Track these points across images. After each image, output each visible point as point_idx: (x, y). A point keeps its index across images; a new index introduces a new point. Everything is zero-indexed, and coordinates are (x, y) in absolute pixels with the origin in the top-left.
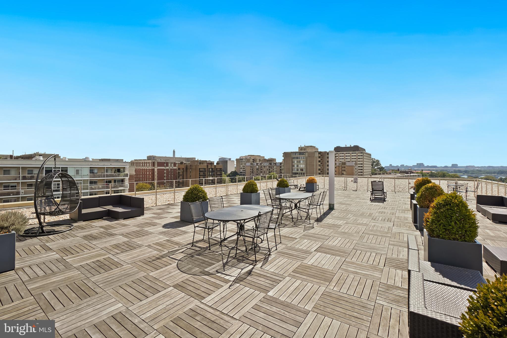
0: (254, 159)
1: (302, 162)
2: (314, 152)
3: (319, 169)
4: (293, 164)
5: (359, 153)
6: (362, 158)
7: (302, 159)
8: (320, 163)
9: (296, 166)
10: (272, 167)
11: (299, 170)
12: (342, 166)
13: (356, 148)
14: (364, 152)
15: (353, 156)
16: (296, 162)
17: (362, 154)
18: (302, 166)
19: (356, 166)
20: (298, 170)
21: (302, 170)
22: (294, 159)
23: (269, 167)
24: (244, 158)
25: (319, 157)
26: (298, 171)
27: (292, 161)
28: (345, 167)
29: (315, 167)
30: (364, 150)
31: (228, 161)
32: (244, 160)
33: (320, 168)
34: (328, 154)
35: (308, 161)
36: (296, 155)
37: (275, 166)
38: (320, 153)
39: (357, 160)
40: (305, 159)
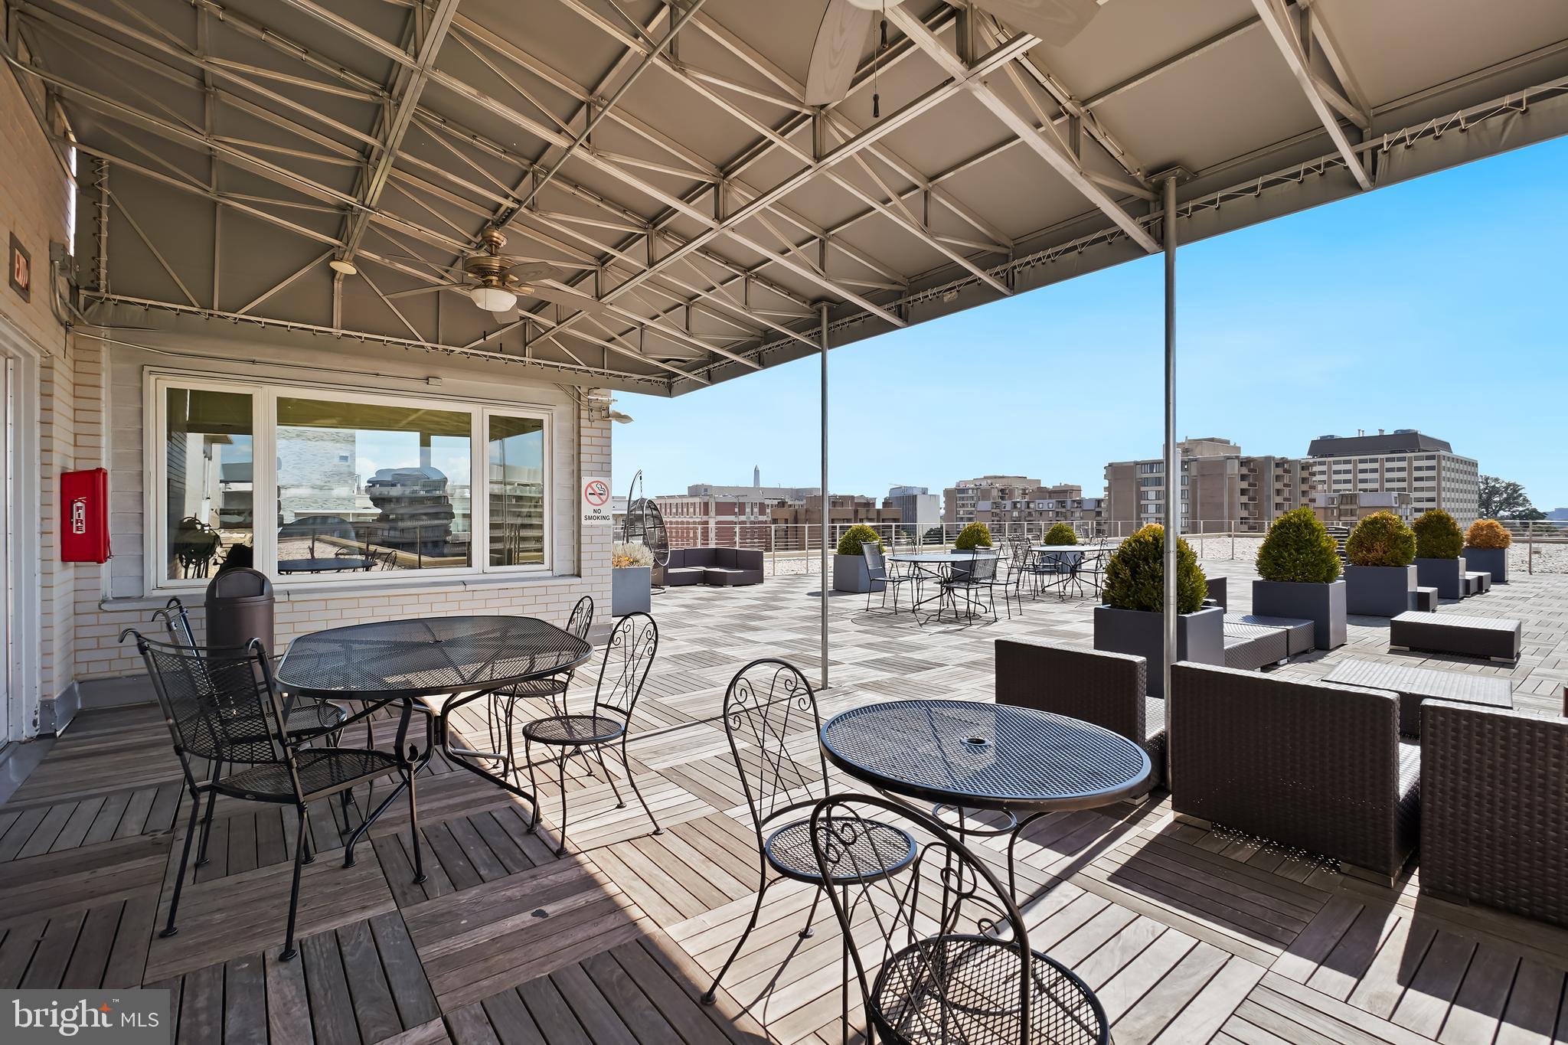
0: (1003, 487)
2: (1223, 459)
3: (1244, 520)
4: (1143, 502)
5: (1417, 459)
6: (1432, 478)
8: (1245, 499)
9: (1152, 509)
10: (1069, 514)
12: (1342, 507)
13: (1406, 442)
14: (1443, 453)
15: (1390, 470)
16: (1152, 495)
17: (1432, 463)
19: (1404, 506)
22: (1144, 486)
23: (1057, 512)
24: (972, 486)
25: (1243, 477)
27: (1139, 492)
30: (1446, 446)
31: (918, 497)
32: (970, 491)
33: (1245, 514)
34: (1277, 465)
35: (1198, 490)
36: (1152, 472)
37: (1079, 509)
38: (1245, 462)
39: (1410, 486)
40: (1186, 483)
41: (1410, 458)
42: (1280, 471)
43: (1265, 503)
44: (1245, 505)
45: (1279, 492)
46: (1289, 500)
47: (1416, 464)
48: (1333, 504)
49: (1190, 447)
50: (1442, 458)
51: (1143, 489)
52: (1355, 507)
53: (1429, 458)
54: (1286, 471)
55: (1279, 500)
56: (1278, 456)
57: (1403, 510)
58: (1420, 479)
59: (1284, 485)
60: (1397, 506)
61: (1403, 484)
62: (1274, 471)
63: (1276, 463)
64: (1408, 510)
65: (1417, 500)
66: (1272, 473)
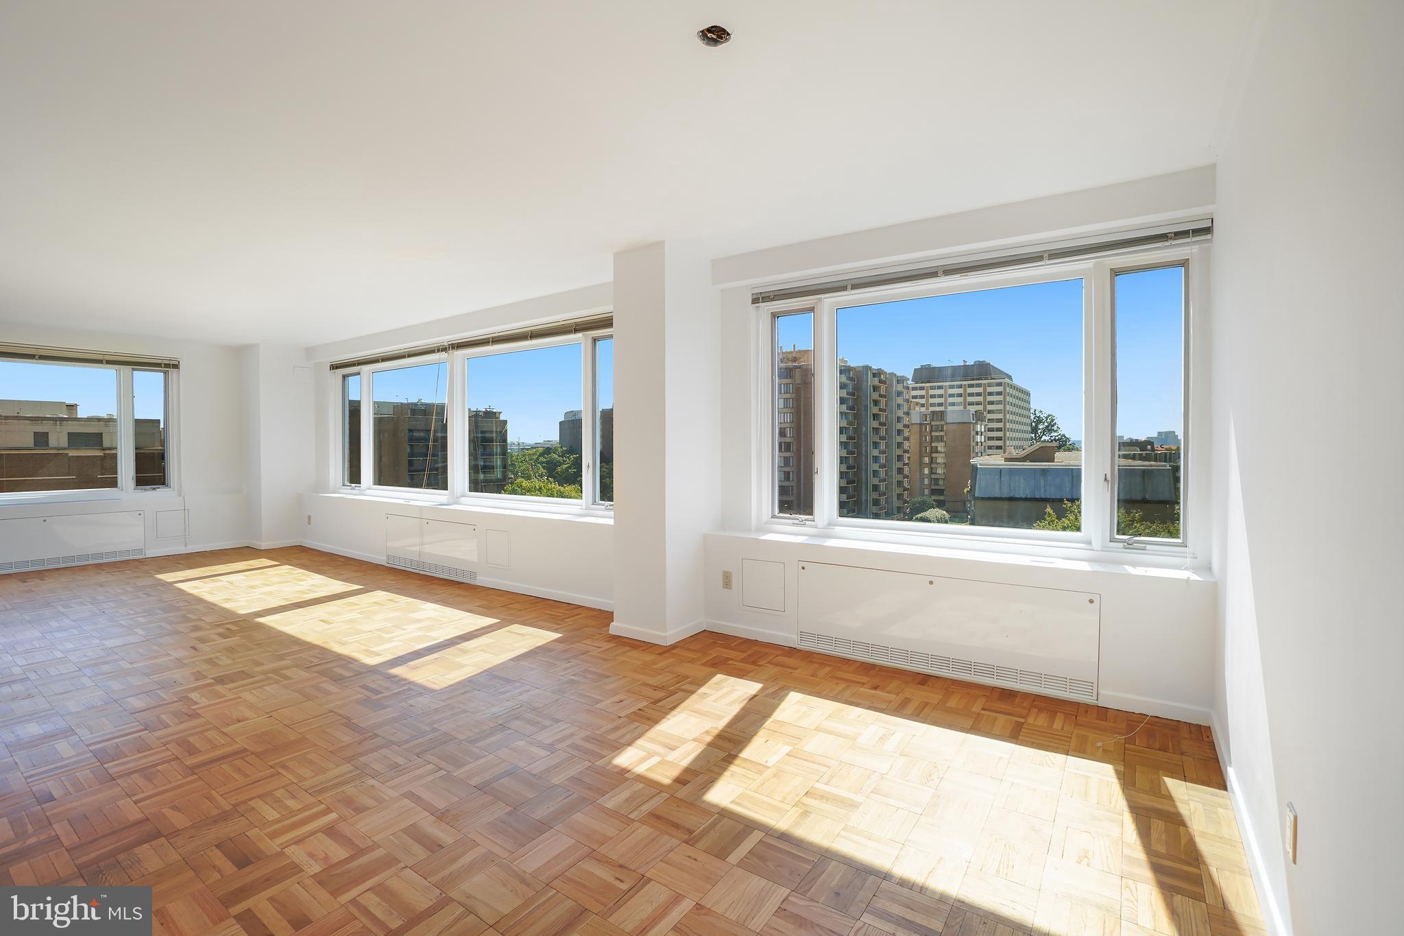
5: (989, 385)
6: (999, 402)
8: (844, 407)
12: (933, 423)
13: (982, 371)
14: (1007, 380)
15: (971, 395)
17: (1000, 389)
25: (842, 386)
30: (1008, 376)
33: (844, 423)
34: (874, 375)
35: (801, 399)
39: (985, 408)
40: (791, 392)
41: (985, 384)
42: (876, 382)
43: (863, 413)
44: (845, 413)
45: (875, 403)
46: (885, 411)
47: (989, 390)
48: (926, 420)
49: (798, 356)
50: (1007, 385)
52: (943, 423)
53: (997, 385)
54: (881, 381)
55: (875, 410)
56: (875, 366)
57: (979, 426)
58: (992, 403)
59: (881, 396)
60: (974, 422)
61: (980, 408)
62: (872, 381)
63: (873, 374)
64: (983, 427)
65: (990, 420)
66: (869, 383)
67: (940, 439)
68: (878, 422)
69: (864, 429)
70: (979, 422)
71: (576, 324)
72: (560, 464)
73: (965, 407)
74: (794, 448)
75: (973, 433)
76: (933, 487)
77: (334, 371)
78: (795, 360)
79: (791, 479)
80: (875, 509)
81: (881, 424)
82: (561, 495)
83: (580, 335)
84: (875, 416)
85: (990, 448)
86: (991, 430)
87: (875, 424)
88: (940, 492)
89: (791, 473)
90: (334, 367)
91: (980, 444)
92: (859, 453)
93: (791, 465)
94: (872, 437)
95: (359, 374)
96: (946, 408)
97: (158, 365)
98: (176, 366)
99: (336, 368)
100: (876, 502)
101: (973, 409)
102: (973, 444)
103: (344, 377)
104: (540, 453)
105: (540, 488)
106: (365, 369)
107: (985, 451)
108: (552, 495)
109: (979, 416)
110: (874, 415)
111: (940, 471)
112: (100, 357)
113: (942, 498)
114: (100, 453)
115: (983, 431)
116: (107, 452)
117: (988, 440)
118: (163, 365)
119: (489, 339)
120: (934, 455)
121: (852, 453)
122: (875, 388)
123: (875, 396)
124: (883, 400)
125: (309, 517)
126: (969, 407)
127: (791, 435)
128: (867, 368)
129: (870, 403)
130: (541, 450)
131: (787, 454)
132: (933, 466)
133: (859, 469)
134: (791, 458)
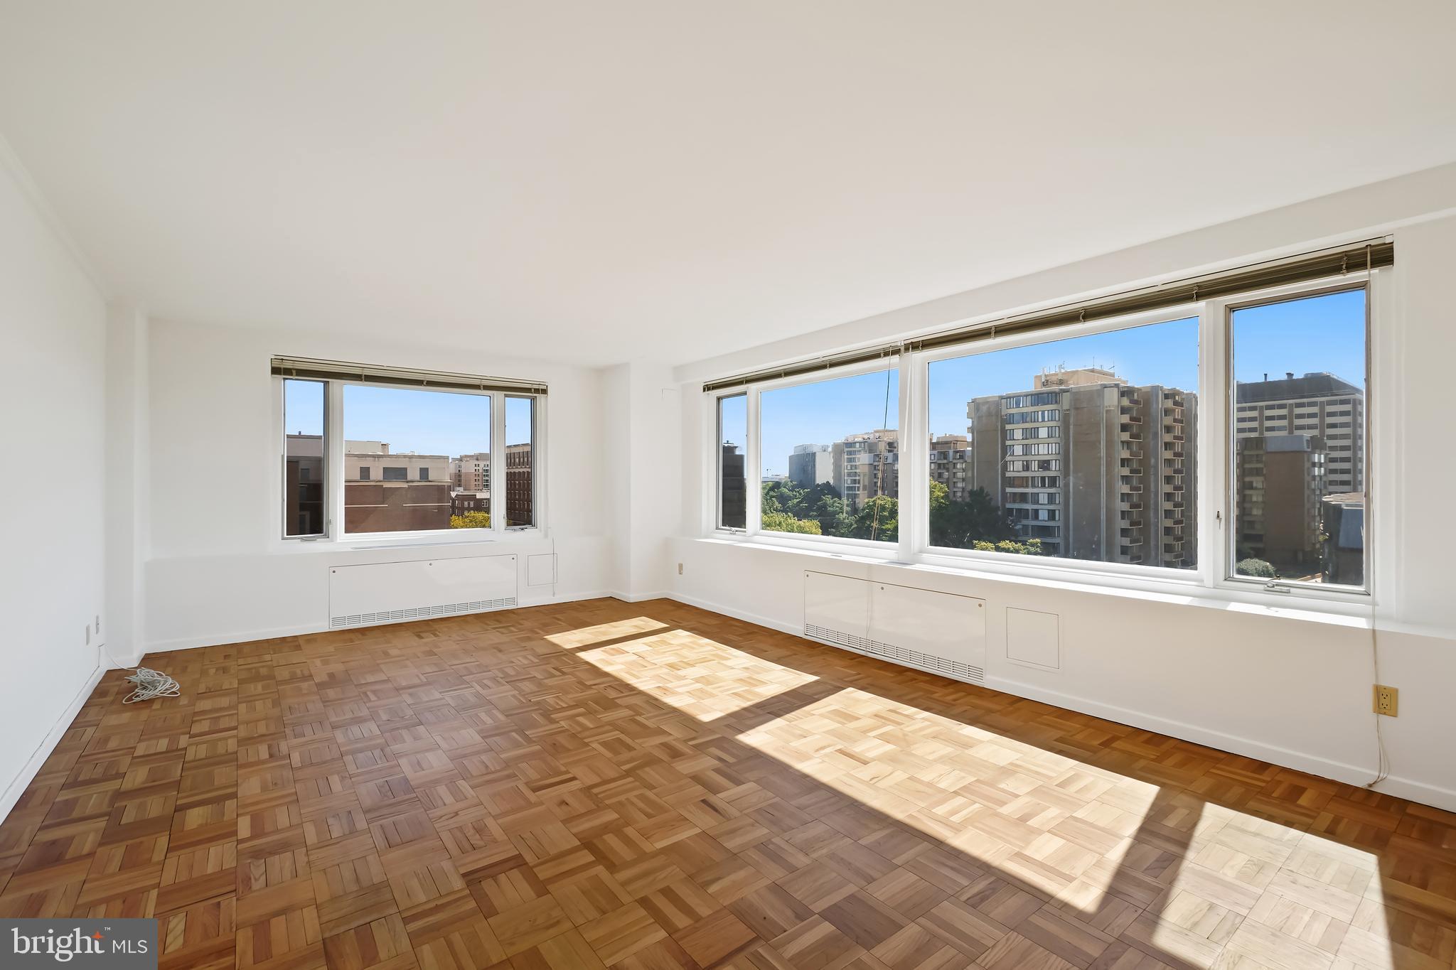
0: (891, 441)
1: (1043, 433)
2: (1099, 388)
3: (1124, 462)
4: (1008, 443)
5: (1329, 403)
6: (1347, 423)
7: (1043, 420)
8: (1126, 436)
9: (1018, 450)
10: (951, 466)
11: (1035, 466)
12: (1246, 452)
13: (1317, 386)
15: (1299, 416)
16: (1018, 434)
17: (1344, 408)
18: (1043, 450)
20: (1027, 467)
21: (1045, 465)
22: (1010, 423)
23: (939, 465)
24: (860, 440)
25: (1124, 411)
26: (1028, 470)
27: (1004, 431)
28: (1258, 458)
29: (1103, 453)
31: (817, 454)
32: (858, 445)
33: (1125, 454)
34: (1167, 396)
35: (1071, 427)
36: (1018, 406)
37: (961, 461)
38: (1126, 392)
39: (1322, 432)
40: (1057, 419)
41: (1322, 403)
42: (1169, 404)
44: (1126, 444)
45: (1168, 429)
46: (1181, 438)
47: (1329, 409)
49: (1065, 378)
50: (1357, 402)
51: (1008, 427)
52: (1261, 452)
53: (1343, 402)
54: (1176, 403)
55: (1168, 438)
56: (1167, 386)
57: (1316, 455)
58: (1333, 426)
59: (1175, 420)
60: (1309, 450)
61: (1316, 432)
62: (1163, 404)
63: (1165, 394)
64: (1322, 456)
65: (1333, 448)
66: (1160, 406)
67: (1258, 472)
68: (1172, 452)
69: (1153, 461)
70: (1318, 451)
71: (1199, 286)
72: (790, 498)
73: (1291, 432)
74: (1060, 483)
75: (1307, 465)
76: (1247, 532)
77: (709, 392)
78: (1061, 382)
79: (1057, 518)
80: (1168, 557)
81: (1176, 455)
82: (801, 530)
83: (1201, 305)
84: (1168, 446)
85: (1332, 483)
86: (1333, 460)
87: (1168, 455)
88: (1258, 538)
89: (1057, 512)
90: (708, 388)
91: (1318, 479)
92: (1147, 489)
93: (1057, 502)
94: (1164, 471)
95: (745, 393)
96: (1261, 433)
97: (528, 390)
98: (544, 391)
99: (713, 389)
100: (1168, 548)
101: (1307, 434)
102: (1307, 478)
103: (719, 399)
104: (770, 488)
105: (780, 523)
106: (753, 387)
107: (1325, 487)
108: (792, 531)
109: (1316, 444)
110: (1166, 444)
111: (1255, 512)
112: (476, 382)
113: (1260, 545)
114: (405, 485)
115: (1322, 461)
116: (411, 484)
117: (1330, 473)
118: (533, 390)
119: (990, 328)
120: (1248, 492)
121: (1138, 489)
122: (1167, 412)
123: (1168, 421)
124: (1178, 426)
125: (681, 566)
126: (1297, 433)
127: (1057, 469)
128: (1156, 389)
129: (1161, 430)
130: (771, 484)
131: (1052, 490)
132: (1247, 505)
133: (1147, 507)
134: (1057, 495)
